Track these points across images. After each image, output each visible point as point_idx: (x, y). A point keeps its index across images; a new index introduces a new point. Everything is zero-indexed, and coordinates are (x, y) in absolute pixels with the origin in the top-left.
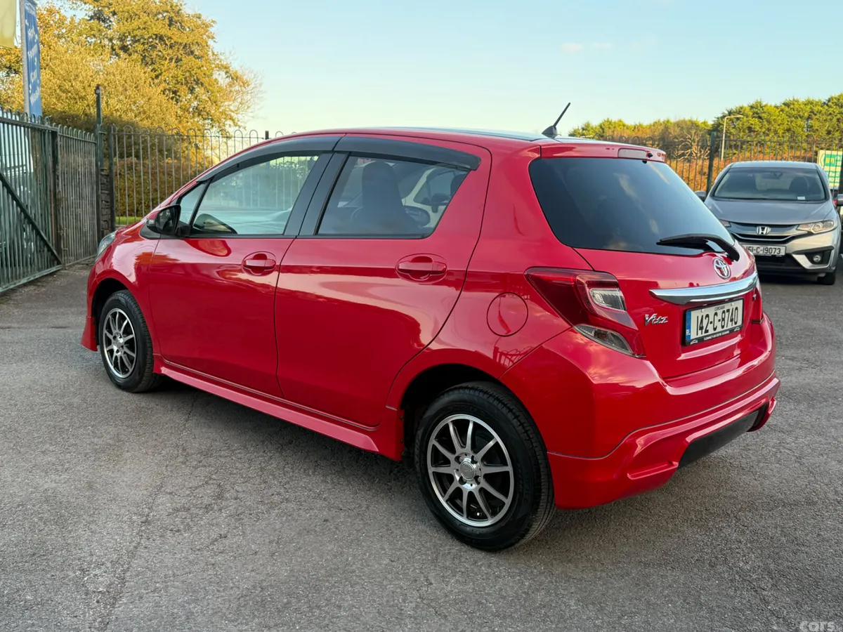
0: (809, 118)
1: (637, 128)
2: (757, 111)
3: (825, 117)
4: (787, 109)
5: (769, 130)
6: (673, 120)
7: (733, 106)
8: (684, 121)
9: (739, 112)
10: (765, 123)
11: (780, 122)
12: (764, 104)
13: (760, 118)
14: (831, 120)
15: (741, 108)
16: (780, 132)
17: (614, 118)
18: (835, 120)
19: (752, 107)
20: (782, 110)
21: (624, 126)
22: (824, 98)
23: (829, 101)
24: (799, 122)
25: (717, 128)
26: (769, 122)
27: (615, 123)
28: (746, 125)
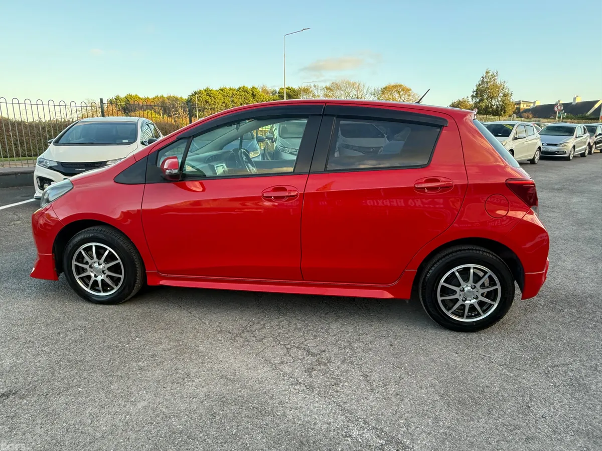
0: (232, 97)
1: (147, 99)
2: (208, 92)
3: (238, 97)
4: (222, 92)
5: (215, 102)
6: (165, 96)
7: (196, 90)
8: (170, 97)
9: (200, 93)
10: (213, 99)
11: (219, 98)
12: (211, 89)
13: (210, 96)
14: (241, 98)
15: (201, 91)
16: (221, 103)
17: (133, 94)
18: (243, 98)
19: (205, 91)
20: (220, 93)
21: (139, 98)
22: (237, 87)
23: (239, 89)
24: (228, 98)
25: (189, 101)
26: (215, 99)
27: (134, 96)
28: (204, 100)
